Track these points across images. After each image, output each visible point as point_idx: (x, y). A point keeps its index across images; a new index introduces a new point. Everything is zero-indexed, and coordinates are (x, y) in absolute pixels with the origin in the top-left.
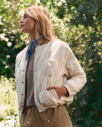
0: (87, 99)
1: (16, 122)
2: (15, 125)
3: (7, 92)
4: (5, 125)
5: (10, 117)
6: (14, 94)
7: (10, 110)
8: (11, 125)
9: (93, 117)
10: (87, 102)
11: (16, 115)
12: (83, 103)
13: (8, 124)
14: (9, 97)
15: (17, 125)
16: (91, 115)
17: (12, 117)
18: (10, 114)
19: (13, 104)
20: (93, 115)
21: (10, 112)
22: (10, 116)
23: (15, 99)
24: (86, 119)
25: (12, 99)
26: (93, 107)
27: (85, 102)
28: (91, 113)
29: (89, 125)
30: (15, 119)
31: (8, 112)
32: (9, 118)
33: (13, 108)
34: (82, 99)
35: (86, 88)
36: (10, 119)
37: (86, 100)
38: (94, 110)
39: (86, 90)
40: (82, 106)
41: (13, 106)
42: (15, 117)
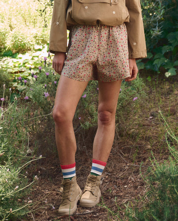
0: (162, 26)
4: (32, 59)
7: (42, 37)
9: (166, 55)
13: (38, 57)
16: (164, 52)
18: (40, 42)
20: (168, 51)
22: (40, 45)
24: (156, 56)
26: (169, 40)
27: (159, 31)
28: (166, 49)
29: (159, 66)
30: (48, 51)
31: (37, 38)
32: (38, 49)
34: (155, 27)
35: (161, 10)
36: (40, 50)
38: (170, 44)
39: (161, 14)
40: (154, 37)
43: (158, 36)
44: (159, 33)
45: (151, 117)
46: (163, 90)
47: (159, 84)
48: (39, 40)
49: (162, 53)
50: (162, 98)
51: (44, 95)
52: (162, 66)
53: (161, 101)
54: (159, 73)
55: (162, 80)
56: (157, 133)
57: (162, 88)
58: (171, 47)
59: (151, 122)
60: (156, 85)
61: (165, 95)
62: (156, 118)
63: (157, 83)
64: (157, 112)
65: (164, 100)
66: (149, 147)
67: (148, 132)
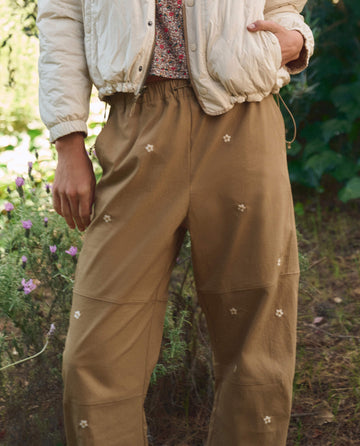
0: (315, 72)
1: (33, 159)
2: (30, 169)
3: (5, 43)
5: (12, 141)
6: (30, 51)
7: (13, 114)
8: (13, 173)
9: (334, 144)
10: (316, 85)
11: (35, 133)
12: (299, 86)
13: (5, 166)
14: (10, 62)
15: (40, 171)
16: (327, 136)
17: (20, 140)
18: (11, 129)
19: (25, 87)
20: (338, 133)
21: (14, 119)
22: (10, 134)
23: (31, 67)
24: (310, 148)
25: (21, 68)
26: (337, 104)
27: (309, 84)
28: (331, 128)
29: (319, 172)
30: (33, 149)
32: (7, 145)
33: (23, 104)
36: (10, 148)
37: (310, 77)
38: (343, 116)
40: (295, 100)
41: (24, 96)
42: (32, 139)
43: (305, 97)
44: (309, 90)
45: (318, 320)
46: (338, 237)
47: (324, 220)
48: (5, 122)
49: (322, 139)
50: (338, 260)
51: (21, 289)
52: (328, 172)
53: (337, 269)
54: (321, 190)
55: (331, 209)
56: (343, 370)
57: (333, 233)
58: (344, 122)
59: (320, 334)
60: (317, 223)
61: (345, 250)
62: (334, 322)
63: (319, 219)
64: (331, 301)
65: (343, 264)
66: (330, 417)
67: (319, 366)
